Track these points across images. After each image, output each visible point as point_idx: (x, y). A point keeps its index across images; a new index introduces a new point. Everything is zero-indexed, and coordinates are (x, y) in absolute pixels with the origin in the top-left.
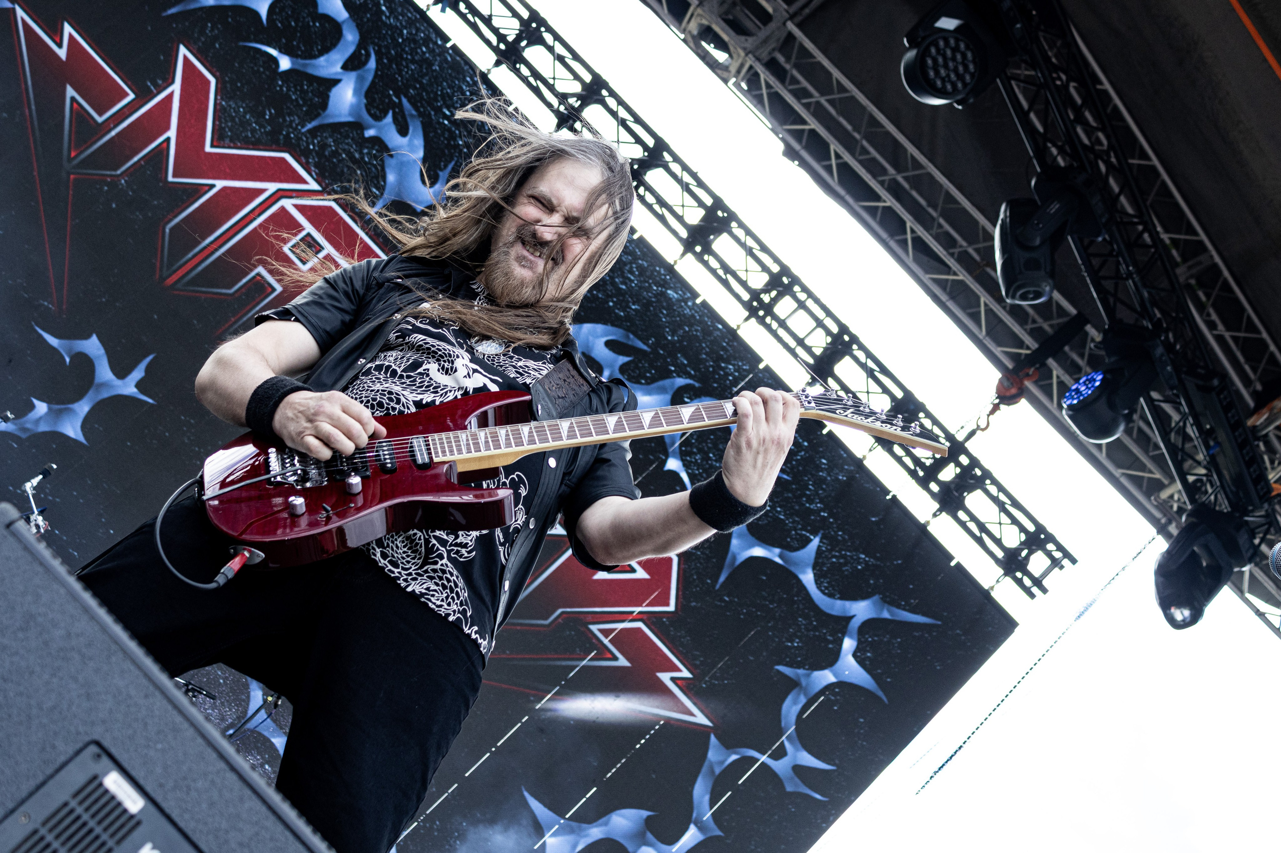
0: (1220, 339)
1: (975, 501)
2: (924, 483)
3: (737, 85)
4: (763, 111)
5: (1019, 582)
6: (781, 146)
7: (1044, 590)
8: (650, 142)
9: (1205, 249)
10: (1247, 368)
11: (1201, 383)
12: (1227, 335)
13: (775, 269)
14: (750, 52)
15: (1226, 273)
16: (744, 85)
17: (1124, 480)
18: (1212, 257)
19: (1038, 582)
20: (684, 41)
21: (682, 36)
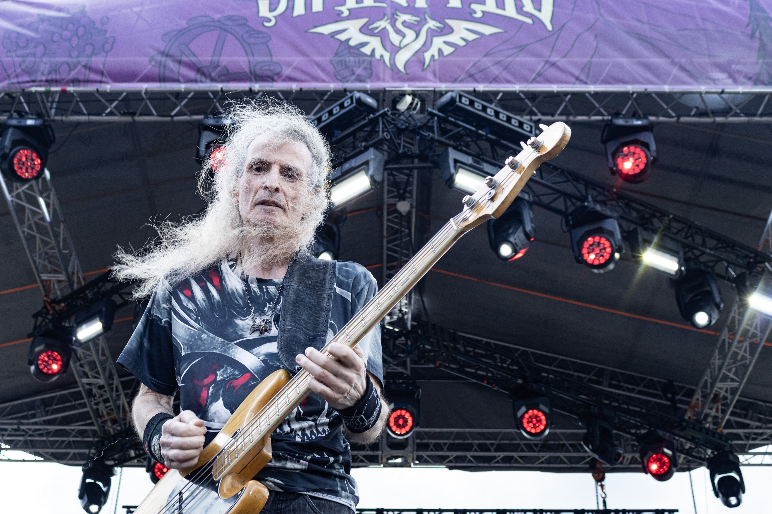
0: (640, 392)
3: (415, 464)
4: (431, 464)
6: (447, 470)
9: (603, 369)
10: (651, 391)
12: (640, 388)
14: (413, 451)
15: (618, 370)
16: (417, 462)
18: (608, 370)
20: (384, 467)
21: (382, 465)
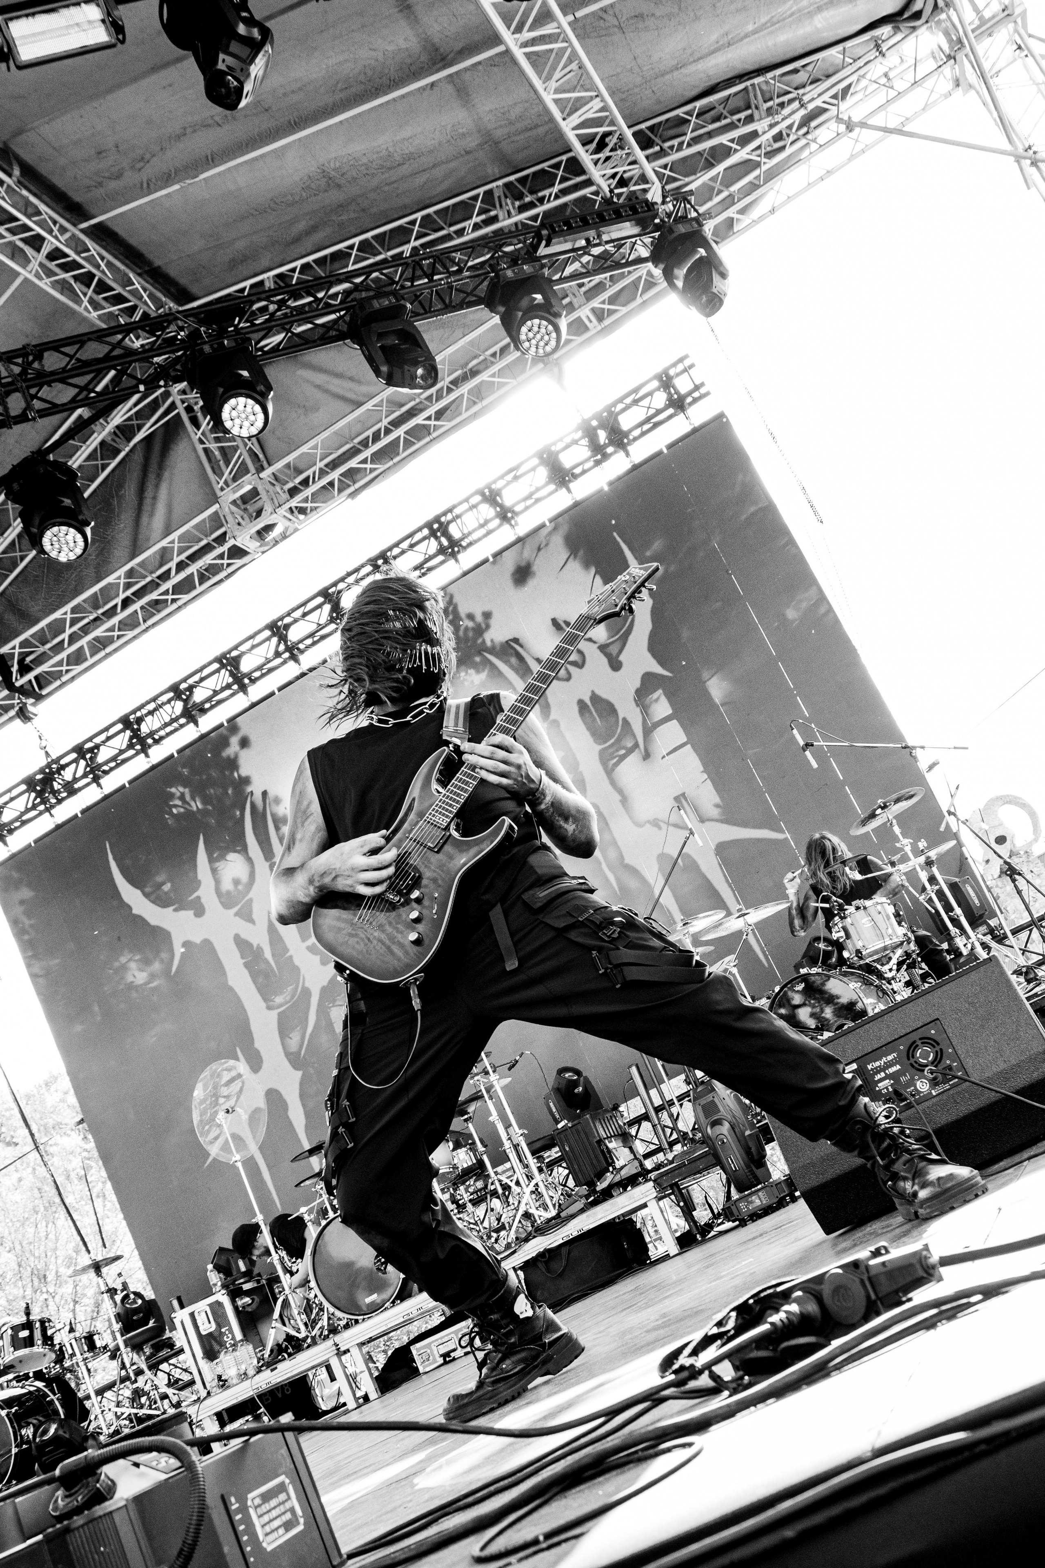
1: (626, 422)
2: (605, 457)
5: (695, 400)
7: (702, 384)
8: (320, 600)
11: (544, 243)
13: (426, 532)
17: (646, 296)
19: (697, 388)
